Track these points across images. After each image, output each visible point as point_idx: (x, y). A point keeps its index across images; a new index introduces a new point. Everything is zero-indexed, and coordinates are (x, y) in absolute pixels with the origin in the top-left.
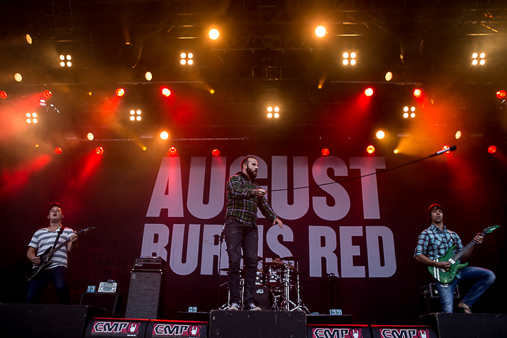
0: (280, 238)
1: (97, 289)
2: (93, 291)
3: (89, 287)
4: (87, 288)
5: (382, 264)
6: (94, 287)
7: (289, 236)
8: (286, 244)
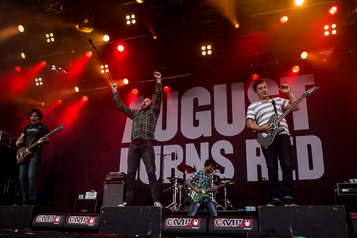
0: (222, 151)
1: (84, 197)
2: (82, 198)
3: (80, 196)
4: (79, 197)
5: (311, 168)
6: (82, 196)
7: (229, 149)
8: (228, 156)
